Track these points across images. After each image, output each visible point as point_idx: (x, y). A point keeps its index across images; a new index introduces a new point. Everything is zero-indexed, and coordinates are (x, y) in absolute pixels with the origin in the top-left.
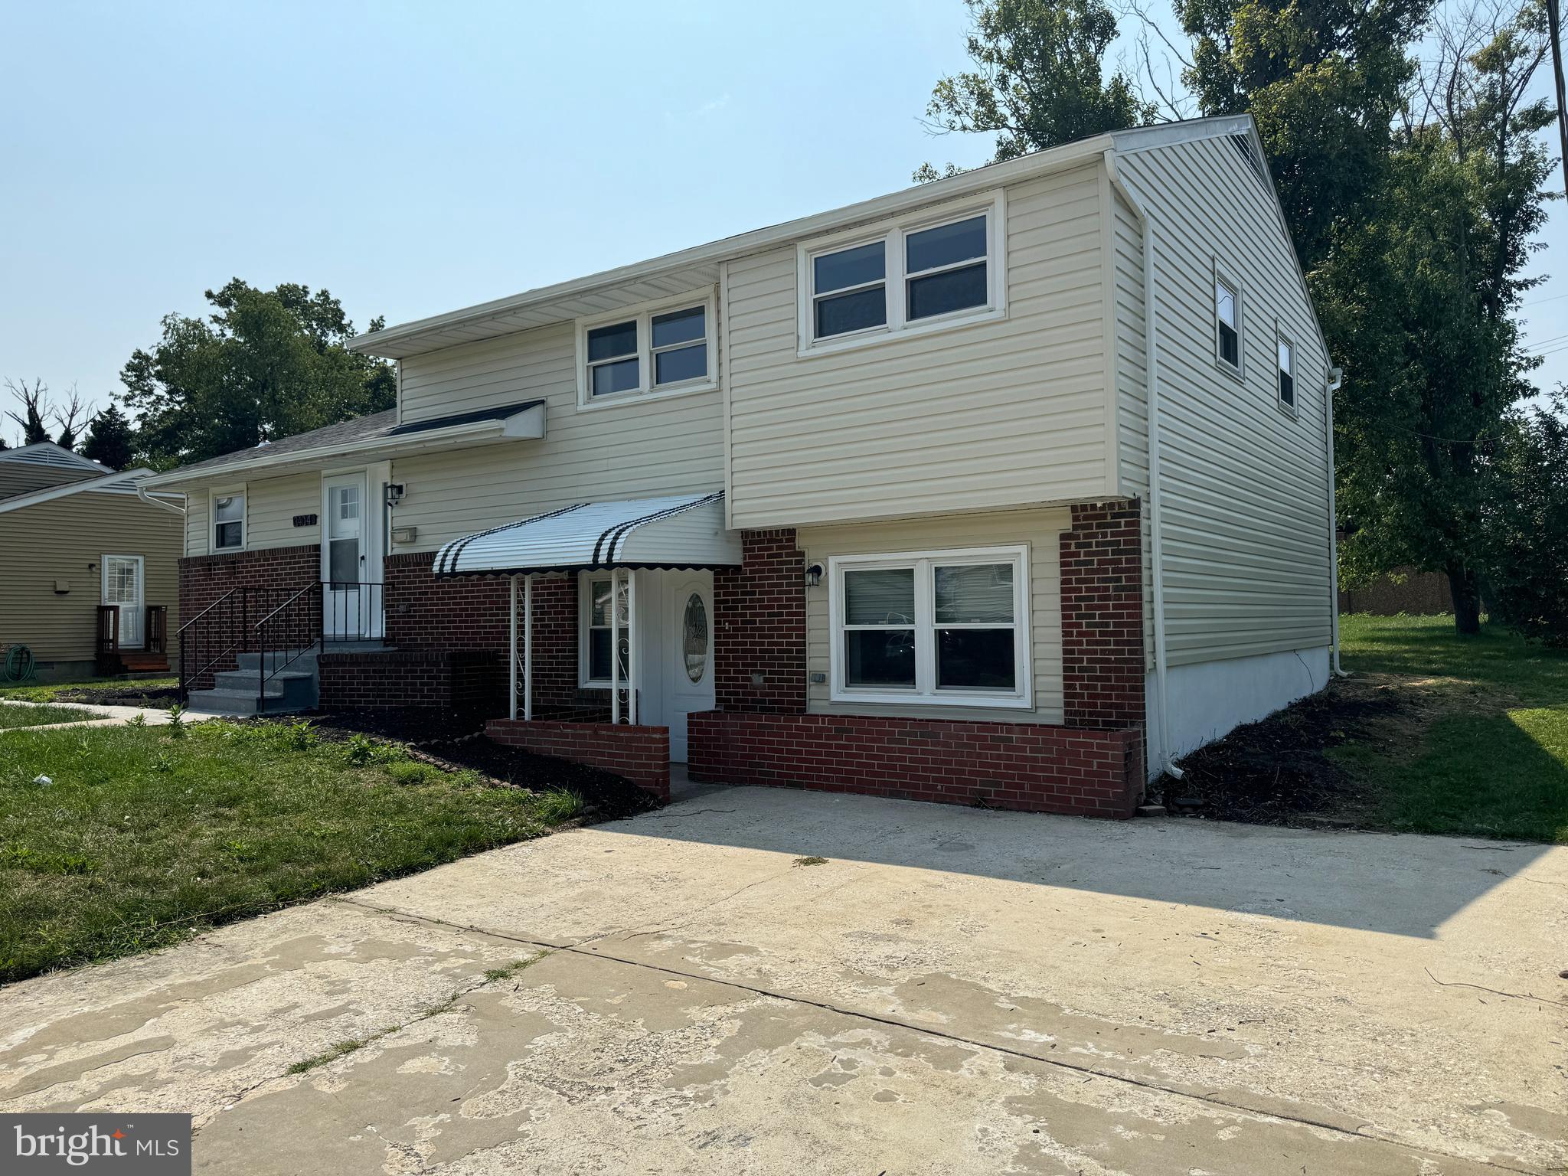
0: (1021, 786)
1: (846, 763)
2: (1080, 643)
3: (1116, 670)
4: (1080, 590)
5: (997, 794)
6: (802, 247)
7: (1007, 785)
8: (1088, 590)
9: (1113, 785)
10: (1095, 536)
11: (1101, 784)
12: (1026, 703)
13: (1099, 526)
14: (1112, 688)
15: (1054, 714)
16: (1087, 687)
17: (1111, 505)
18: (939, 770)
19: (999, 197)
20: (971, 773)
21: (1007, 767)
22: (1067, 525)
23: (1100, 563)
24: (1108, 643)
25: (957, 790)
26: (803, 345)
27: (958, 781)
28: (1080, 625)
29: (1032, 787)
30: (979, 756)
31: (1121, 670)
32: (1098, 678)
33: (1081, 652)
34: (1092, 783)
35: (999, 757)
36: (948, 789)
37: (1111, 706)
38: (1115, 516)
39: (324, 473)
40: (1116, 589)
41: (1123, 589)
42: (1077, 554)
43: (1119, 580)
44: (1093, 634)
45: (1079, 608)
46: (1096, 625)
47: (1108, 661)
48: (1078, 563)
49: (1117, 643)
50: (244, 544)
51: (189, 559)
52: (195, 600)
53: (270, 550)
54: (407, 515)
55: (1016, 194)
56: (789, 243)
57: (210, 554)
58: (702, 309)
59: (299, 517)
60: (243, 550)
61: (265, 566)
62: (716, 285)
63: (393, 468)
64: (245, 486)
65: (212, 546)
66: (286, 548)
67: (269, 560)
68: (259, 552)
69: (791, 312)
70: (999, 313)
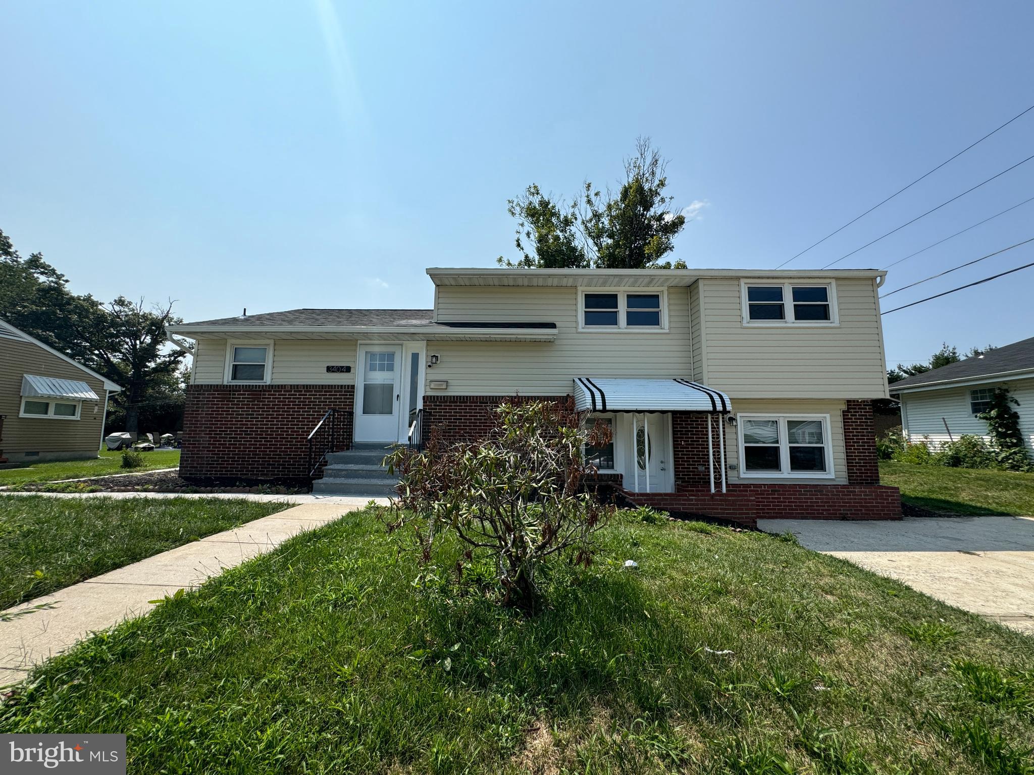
0: (861, 510)
1: (778, 506)
2: (855, 453)
3: (869, 463)
4: (853, 432)
5: (851, 514)
6: (743, 281)
7: (855, 510)
8: (857, 432)
9: (897, 507)
10: (858, 412)
11: (893, 507)
12: (832, 476)
13: (859, 409)
14: (868, 470)
15: (844, 481)
16: (858, 470)
17: (864, 401)
18: (824, 506)
19: (833, 282)
20: (839, 506)
21: (854, 503)
22: (844, 407)
23: (860, 422)
24: (865, 453)
25: (832, 514)
26: (745, 321)
27: (833, 510)
28: (854, 446)
29: (865, 510)
30: (842, 499)
31: (871, 463)
32: (863, 466)
33: (855, 456)
34: (889, 507)
35: (851, 499)
36: (829, 514)
37: (868, 476)
38: (864, 405)
39: (359, 342)
40: (867, 432)
41: (870, 432)
42: (852, 419)
43: (867, 429)
44: (860, 449)
45: (853, 439)
46: (860, 446)
47: (866, 459)
48: (852, 422)
49: (869, 453)
50: (268, 380)
51: (202, 385)
52: (206, 414)
53: (304, 385)
54: (439, 373)
55: (840, 282)
56: (738, 278)
57: (225, 383)
58: (657, 296)
59: (333, 367)
60: (268, 384)
61: (296, 395)
62: (669, 287)
63: (427, 345)
64: (272, 342)
65: (227, 379)
66: (322, 385)
67: (301, 391)
68: (291, 385)
69: (738, 306)
70: (837, 324)
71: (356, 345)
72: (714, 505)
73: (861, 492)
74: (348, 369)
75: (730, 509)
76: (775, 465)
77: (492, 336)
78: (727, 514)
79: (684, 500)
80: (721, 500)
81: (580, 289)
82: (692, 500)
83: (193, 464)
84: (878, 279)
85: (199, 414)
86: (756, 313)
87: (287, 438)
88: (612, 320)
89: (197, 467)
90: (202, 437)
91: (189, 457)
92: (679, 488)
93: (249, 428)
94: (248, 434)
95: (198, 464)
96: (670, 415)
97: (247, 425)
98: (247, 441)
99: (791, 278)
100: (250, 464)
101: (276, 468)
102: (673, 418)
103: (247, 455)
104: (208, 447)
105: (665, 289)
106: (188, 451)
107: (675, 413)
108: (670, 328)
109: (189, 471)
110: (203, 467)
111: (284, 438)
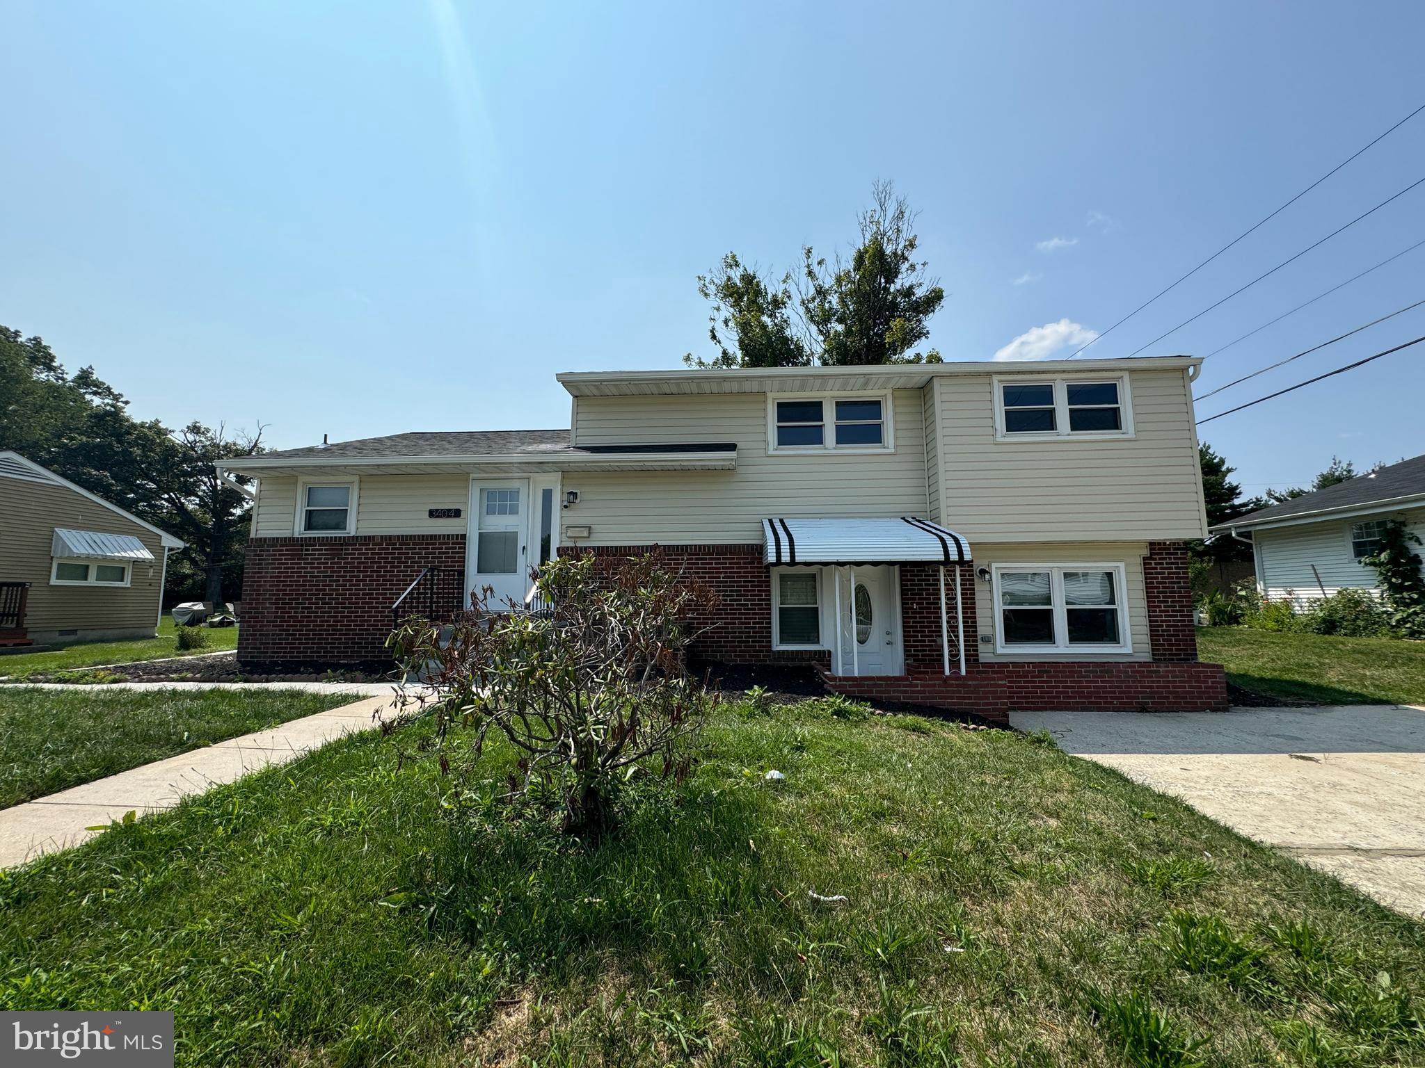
0: (1168, 698)
1: (1048, 692)
2: (1161, 616)
3: (1182, 631)
4: (1159, 588)
5: (1152, 703)
6: (996, 378)
7: (1159, 698)
8: (1164, 587)
9: (1221, 693)
10: (1165, 559)
11: (1214, 692)
12: (1129, 650)
13: (1167, 554)
14: (1180, 640)
15: (1146, 656)
16: (1167, 640)
17: (1174, 544)
18: (1114, 692)
19: (1126, 376)
20: (1135, 692)
21: (1158, 687)
22: (1146, 553)
23: (1169, 573)
24: (1176, 616)
25: (1125, 703)
26: (999, 435)
27: (1127, 698)
28: (1160, 607)
29: (1174, 698)
30: (1140, 682)
31: (1185, 631)
32: (1172, 635)
33: (1162, 621)
34: (1209, 693)
35: (1153, 682)
36: (1121, 703)
37: (1181, 650)
38: (1175, 549)
39: (471, 476)
40: (1178, 587)
41: (1182, 587)
42: (1156, 568)
43: (1179, 583)
44: (1168, 611)
45: (1159, 597)
46: (1169, 607)
47: (1177, 626)
48: (1157, 573)
49: (1181, 616)
50: (352, 529)
51: (265, 539)
52: (271, 577)
53: (398, 536)
54: (578, 516)
55: (1136, 376)
56: (989, 374)
57: (296, 535)
58: (879, 403)
59: (437, 510)
60: (352, 534)
61: (388, 549)
62: (894, 390)
63: (563, 478)
64: (356, 479)
65: (298, 529)
66: (423, 536)
67: (395, 544)
68: (382, 536)
69: (988, 414)
70: (1131, 435)
71: (467, 480)
72: (947, 692)
73: (1167, 671)
74: (457, 513)
75: (970, 698)
76: (1046, 634)
77: (646, 464)
78: (966, 704)
79: (905, 686)
80: (957, 686)
81: (770, 395)
82: (916, 686)
83: (255, 644)
84: (1191, 370)
85: (262, 577)
86: (1015, 422)
87: (378, 607)
88: (815, 437)
89: (260, 648)
90: (267, 608)
91: (251, 635)
92: (909, 669)
93: (326, 594)
94: (327, 603)
95: (261, 644)
96: (897, 568)
97: (325, 590)
98: (325, 612)
99: (1064, 372)
100: (329, 643)
101: (363, 648)
102: (901, 571)
103: (325, 630)
104: (273, 622)
105: (888, 392)
106: (249, 626)
107: (904, 565)
108: (896, 446)
109: (250, 653)
110: (267, 648)
111: (373, 607)
